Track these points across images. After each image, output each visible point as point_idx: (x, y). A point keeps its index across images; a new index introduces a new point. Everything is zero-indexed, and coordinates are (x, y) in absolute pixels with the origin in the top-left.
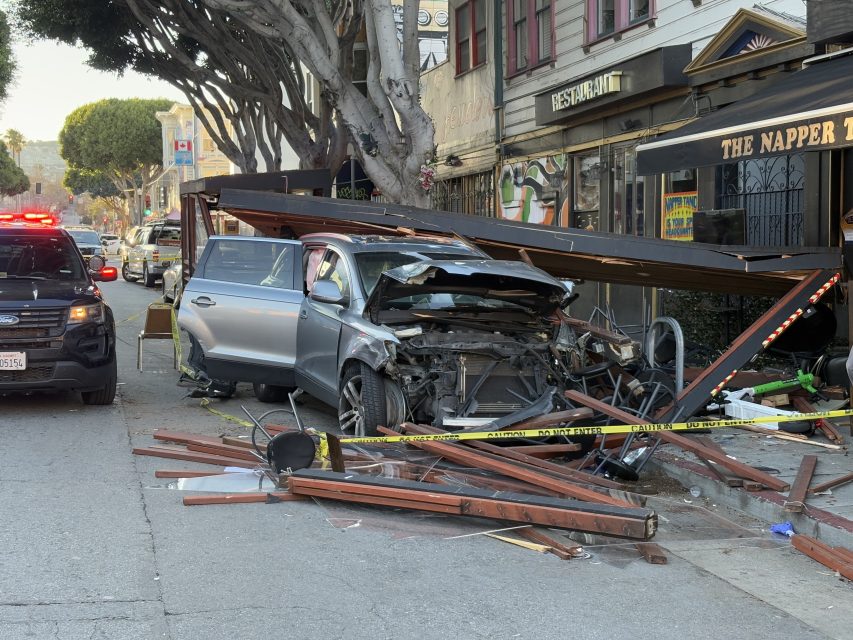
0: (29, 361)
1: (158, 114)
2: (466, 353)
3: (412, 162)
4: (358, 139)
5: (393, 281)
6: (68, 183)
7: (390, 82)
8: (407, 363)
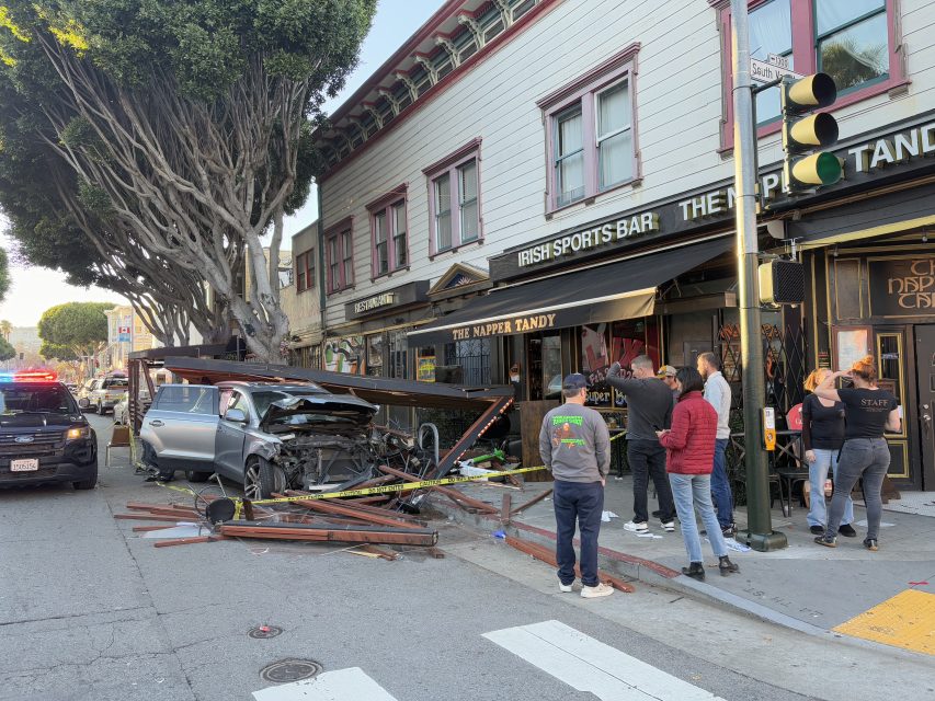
0: (40, 464)
1: (106, 312)
2: (322, 448)
3: (275, 340)
4: (243, 327)
5: (277, 408)
6: (42, 352)
7: (263, 295)
8: (285, 454)
